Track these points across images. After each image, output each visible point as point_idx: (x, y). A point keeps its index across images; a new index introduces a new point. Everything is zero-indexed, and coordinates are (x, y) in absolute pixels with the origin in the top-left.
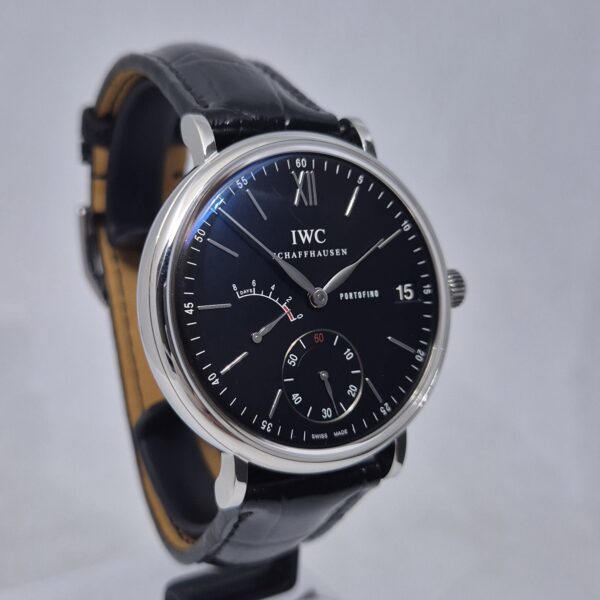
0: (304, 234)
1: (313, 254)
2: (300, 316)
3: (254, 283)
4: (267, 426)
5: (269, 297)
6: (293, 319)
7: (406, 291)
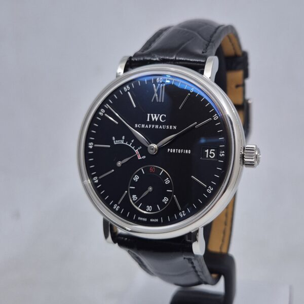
0: (154, 116)
1: (157, 127)
2: (144, 157)
3: (123, 138)
4: (116, 207)
5: (130, 146)
6: (140, 158)
7: (211, 153)
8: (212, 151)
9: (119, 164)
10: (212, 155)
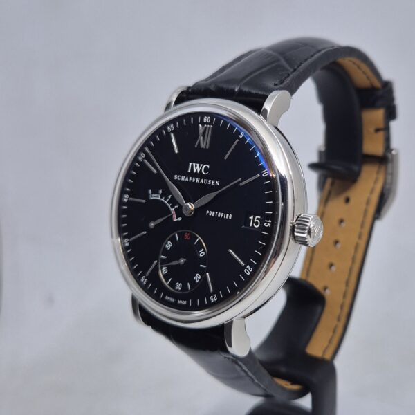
0: (196, 166)
1: (198, 180)
2: (180, 219)
3: (160, 191)
4: (144, 280)
5: (166, 202)
6: (175, 220)
7: (255, 221)
8: (257, 219)
9: (152, 225)
10: (257, 224)
